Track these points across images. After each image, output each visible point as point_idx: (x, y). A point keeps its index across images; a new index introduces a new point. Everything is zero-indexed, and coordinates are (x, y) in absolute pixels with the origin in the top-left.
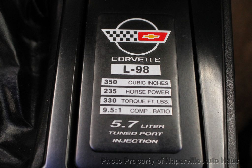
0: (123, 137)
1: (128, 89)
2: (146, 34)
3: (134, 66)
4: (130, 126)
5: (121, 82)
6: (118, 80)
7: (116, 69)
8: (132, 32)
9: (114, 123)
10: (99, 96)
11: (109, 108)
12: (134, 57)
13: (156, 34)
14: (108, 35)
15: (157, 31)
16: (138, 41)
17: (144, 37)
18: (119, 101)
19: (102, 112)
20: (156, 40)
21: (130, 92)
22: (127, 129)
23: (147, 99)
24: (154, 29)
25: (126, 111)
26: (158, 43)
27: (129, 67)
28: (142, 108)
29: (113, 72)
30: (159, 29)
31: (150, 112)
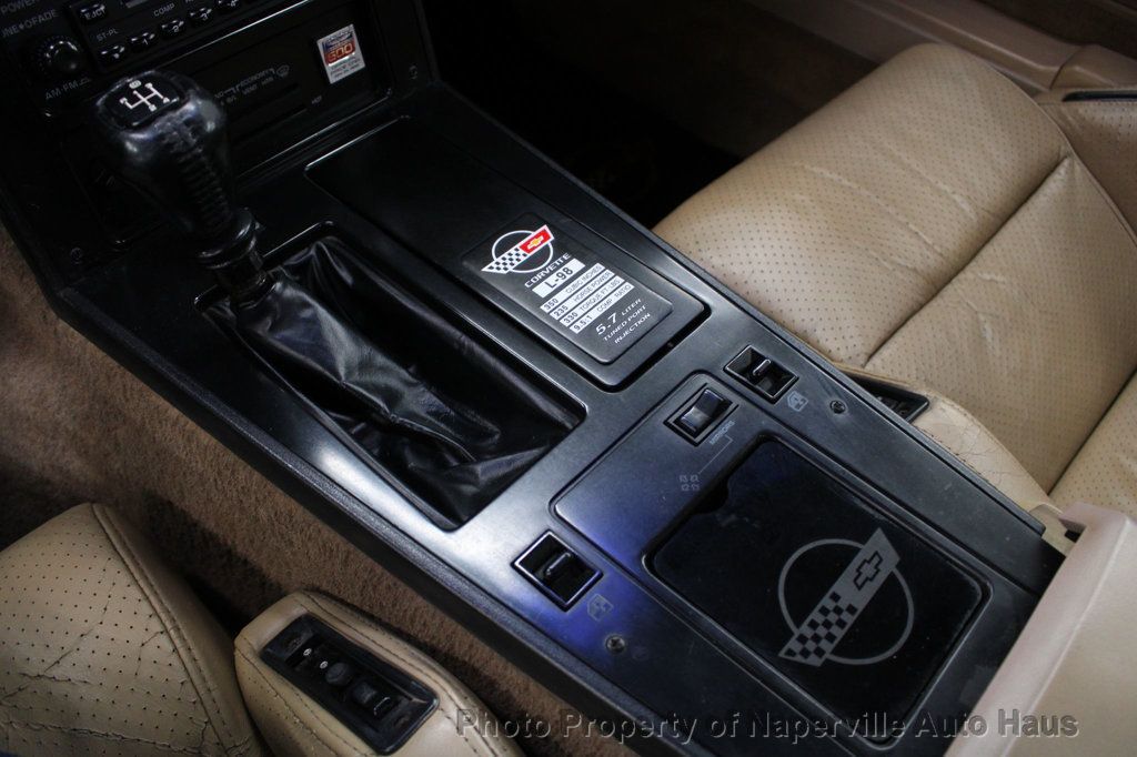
0: (620, 333)
1: (574, 297)
2: (528, 243)
3: (554, 276)
4: (614, 321)
5: (560, 297)
6: (555, 297)
7: (542, 290)
8: (512, 251)
9: (598, 330)
10: (557, 323)
11: (578, 324)
12: (544, 269)
13: (537, 237)
14: (495, 271)
15: (534, 234)
16: (529, 255)
17: (529, 247)
18: (579, 312)
19: (577, 331)
20: (542, 242)
21: (577, 298)
22: (614, 327)
23: (599, 292)
24: (527, 235)
25: (595, 314)
26: (548, 242)
27: (552, 279)
28: (605, 301)
29: (543, 295)
30: (534, 231)
31: (614, 299)
